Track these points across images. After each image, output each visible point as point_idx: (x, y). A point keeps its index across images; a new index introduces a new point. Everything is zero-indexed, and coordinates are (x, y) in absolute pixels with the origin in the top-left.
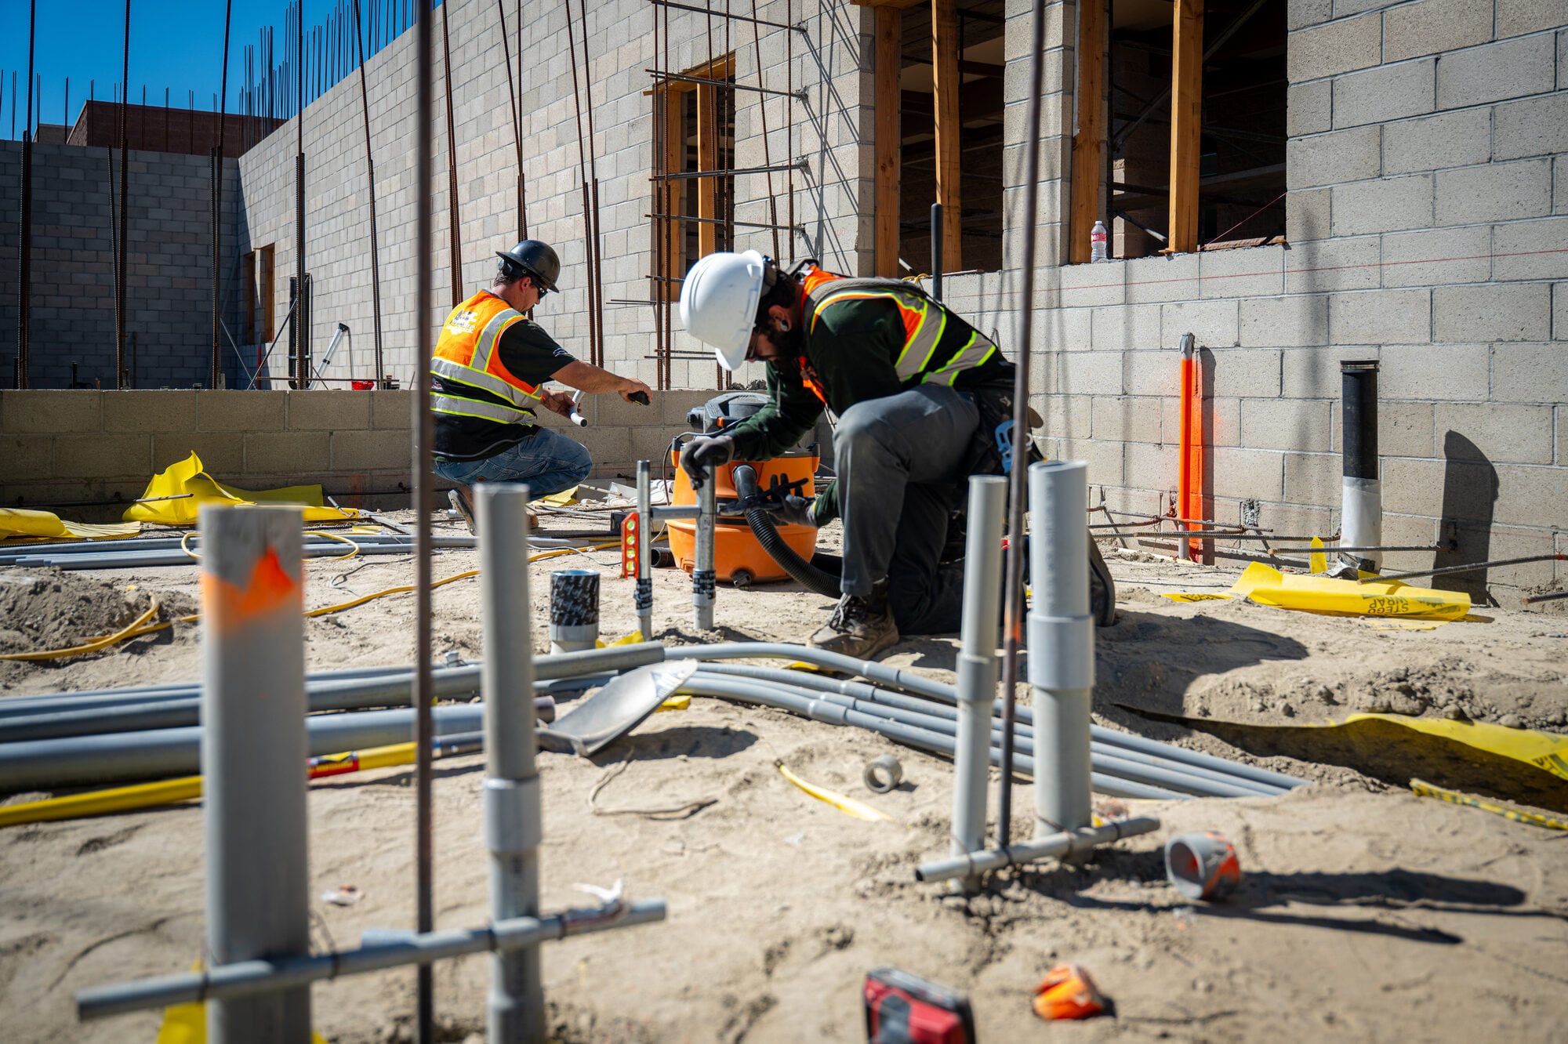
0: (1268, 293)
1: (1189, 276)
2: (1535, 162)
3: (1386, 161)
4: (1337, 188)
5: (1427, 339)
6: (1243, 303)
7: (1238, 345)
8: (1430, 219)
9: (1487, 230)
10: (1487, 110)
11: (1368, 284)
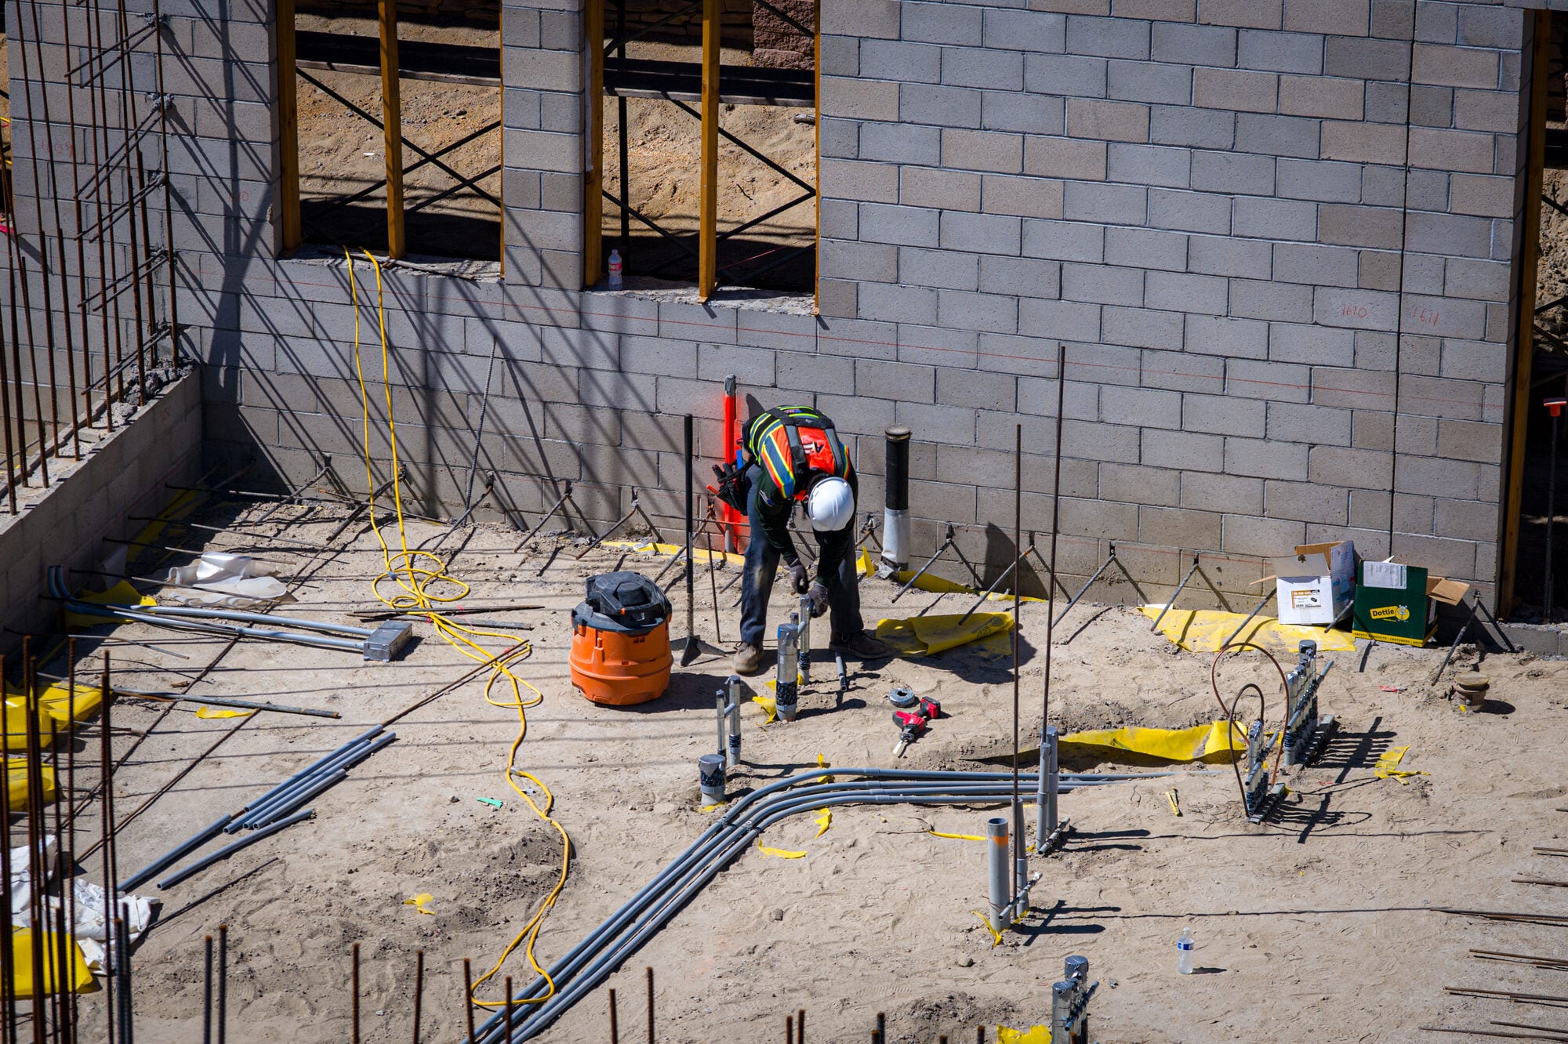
0: (802, 349)
1: (726, 324)
2: (1007, 299)
3: (901, 272)
4: (862, 284)
5: (932, 401)
6: (779, 355)
7: (775, 386)
8: (935, 320)
9: (975, 336)
10: (976, 257)
11: (888, 357)
